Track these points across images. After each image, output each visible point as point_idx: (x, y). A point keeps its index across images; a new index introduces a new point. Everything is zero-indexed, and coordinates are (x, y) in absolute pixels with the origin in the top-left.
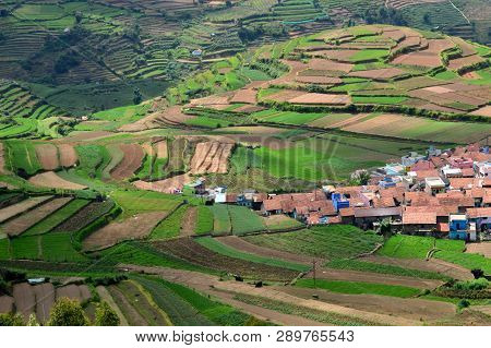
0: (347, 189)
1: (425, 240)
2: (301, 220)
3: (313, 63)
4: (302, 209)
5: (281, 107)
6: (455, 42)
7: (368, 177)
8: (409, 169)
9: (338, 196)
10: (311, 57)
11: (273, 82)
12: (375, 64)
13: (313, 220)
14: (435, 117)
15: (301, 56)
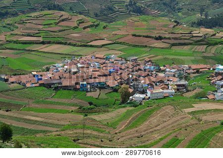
0: (41, 73)
1: (71, 92)
2: (23, 86)
3: (28, 25)
4: (24, 81)
6: (81, 17)
7: (49, 69)
8: (65, 65)
9: (37, 76)
10: (26, 23)
11: (12, 32)
12: (52, 25)
13: (28, 85)
14: (74, 45)
15: (23, 22)
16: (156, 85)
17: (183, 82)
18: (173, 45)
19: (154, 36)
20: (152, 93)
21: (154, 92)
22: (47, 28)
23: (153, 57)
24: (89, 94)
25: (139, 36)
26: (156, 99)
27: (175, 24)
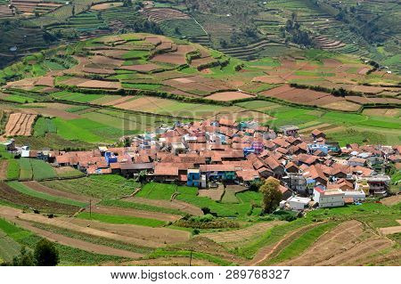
0: (116, 149)
1: (170, 187)
2: (82, 171)
3: (95, 59)
4: (83, 162)
5: (71, 90)
6: (196, 47)
8: (160, 136)
9: (109, 154)
11: (66, 71)
12: (140, 61)
13: (91, 171)
14: (180, 99)
15: (87, 54)
16: (331, 181)
17: (381, 178)
18: (367, 106)
19: (331, 88)
20: (322, 196)
21: (326, 194)
22: (131, 66)
23: (328, 128)
24: (203, 193)
25: (303, 87)
26: (330, 208)
27: (372, 68)
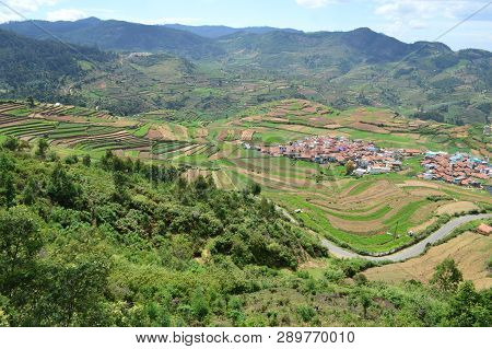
0: (286, 147)
1: (307, 163)
2: (272, 155)
4: (272, 152)
5: (268, 122)
7: (292, 143)
10: (278, 108)
11: (266, 114)
12: (296, 110)
14: (313, 127)
15: (275, 107)
16: (376, 163)
17: (398, 162)
18: (392, 132)
19: (377, 123)
20: (371, 169)
22: (293, 112)
23: (375, 140)
24: (321, 166)
25: (365, 123)
26: (375, 174)
27: (396, 115)
